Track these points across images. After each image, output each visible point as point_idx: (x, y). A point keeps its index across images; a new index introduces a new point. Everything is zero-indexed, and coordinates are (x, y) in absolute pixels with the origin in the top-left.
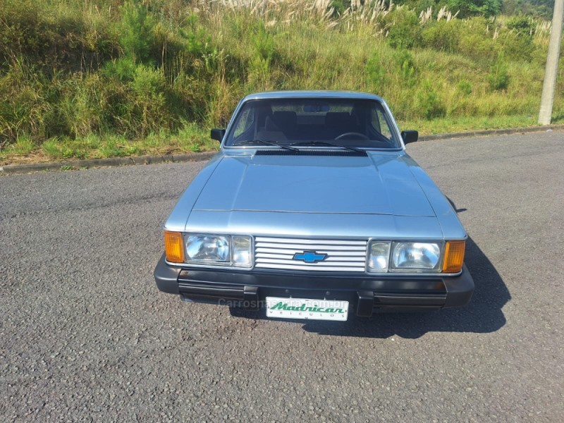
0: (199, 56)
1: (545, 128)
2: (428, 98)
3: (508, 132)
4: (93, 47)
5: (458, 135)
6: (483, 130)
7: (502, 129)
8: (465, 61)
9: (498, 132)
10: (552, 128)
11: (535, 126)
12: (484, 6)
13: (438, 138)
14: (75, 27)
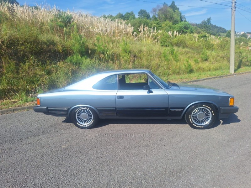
0: (103, 53)
1: (233, 75)
2: (188, 65)
3: (222, 77)
4: (61, 51)
5: (207, 79)
6: (214, 77)
7: (220, 76)
8: (190, 51)
9: (219, 77)
10: (236, 74)
11: (229, 74)
12: (189, 30)
13: (201, 80)
14: (51, 43)
